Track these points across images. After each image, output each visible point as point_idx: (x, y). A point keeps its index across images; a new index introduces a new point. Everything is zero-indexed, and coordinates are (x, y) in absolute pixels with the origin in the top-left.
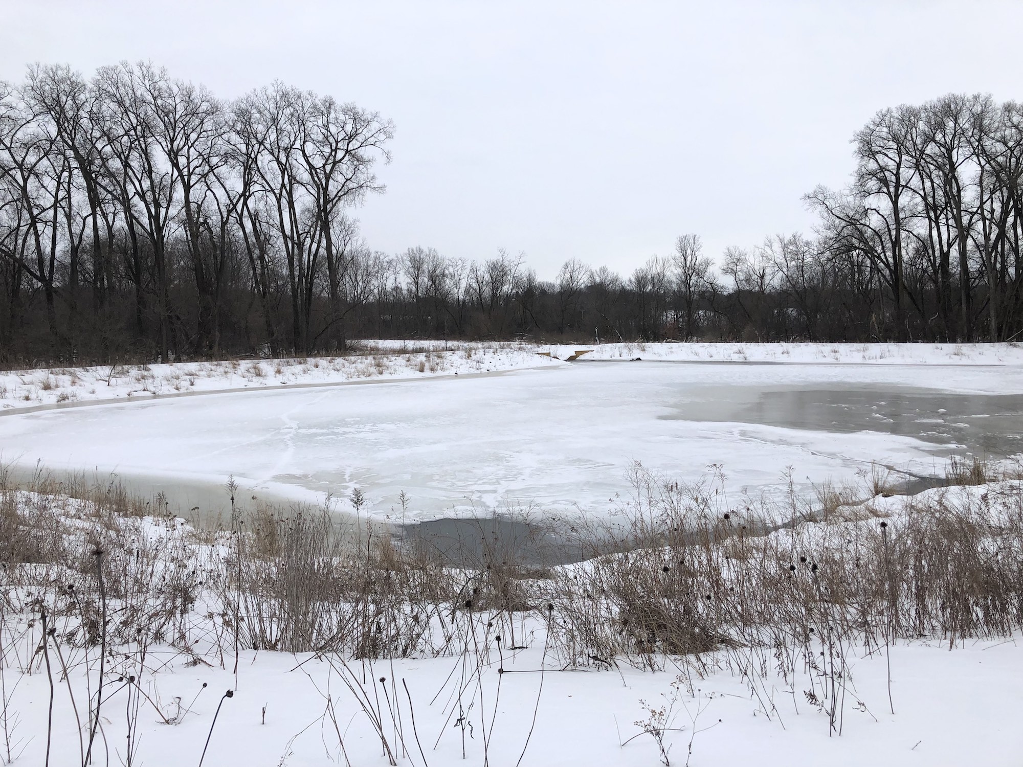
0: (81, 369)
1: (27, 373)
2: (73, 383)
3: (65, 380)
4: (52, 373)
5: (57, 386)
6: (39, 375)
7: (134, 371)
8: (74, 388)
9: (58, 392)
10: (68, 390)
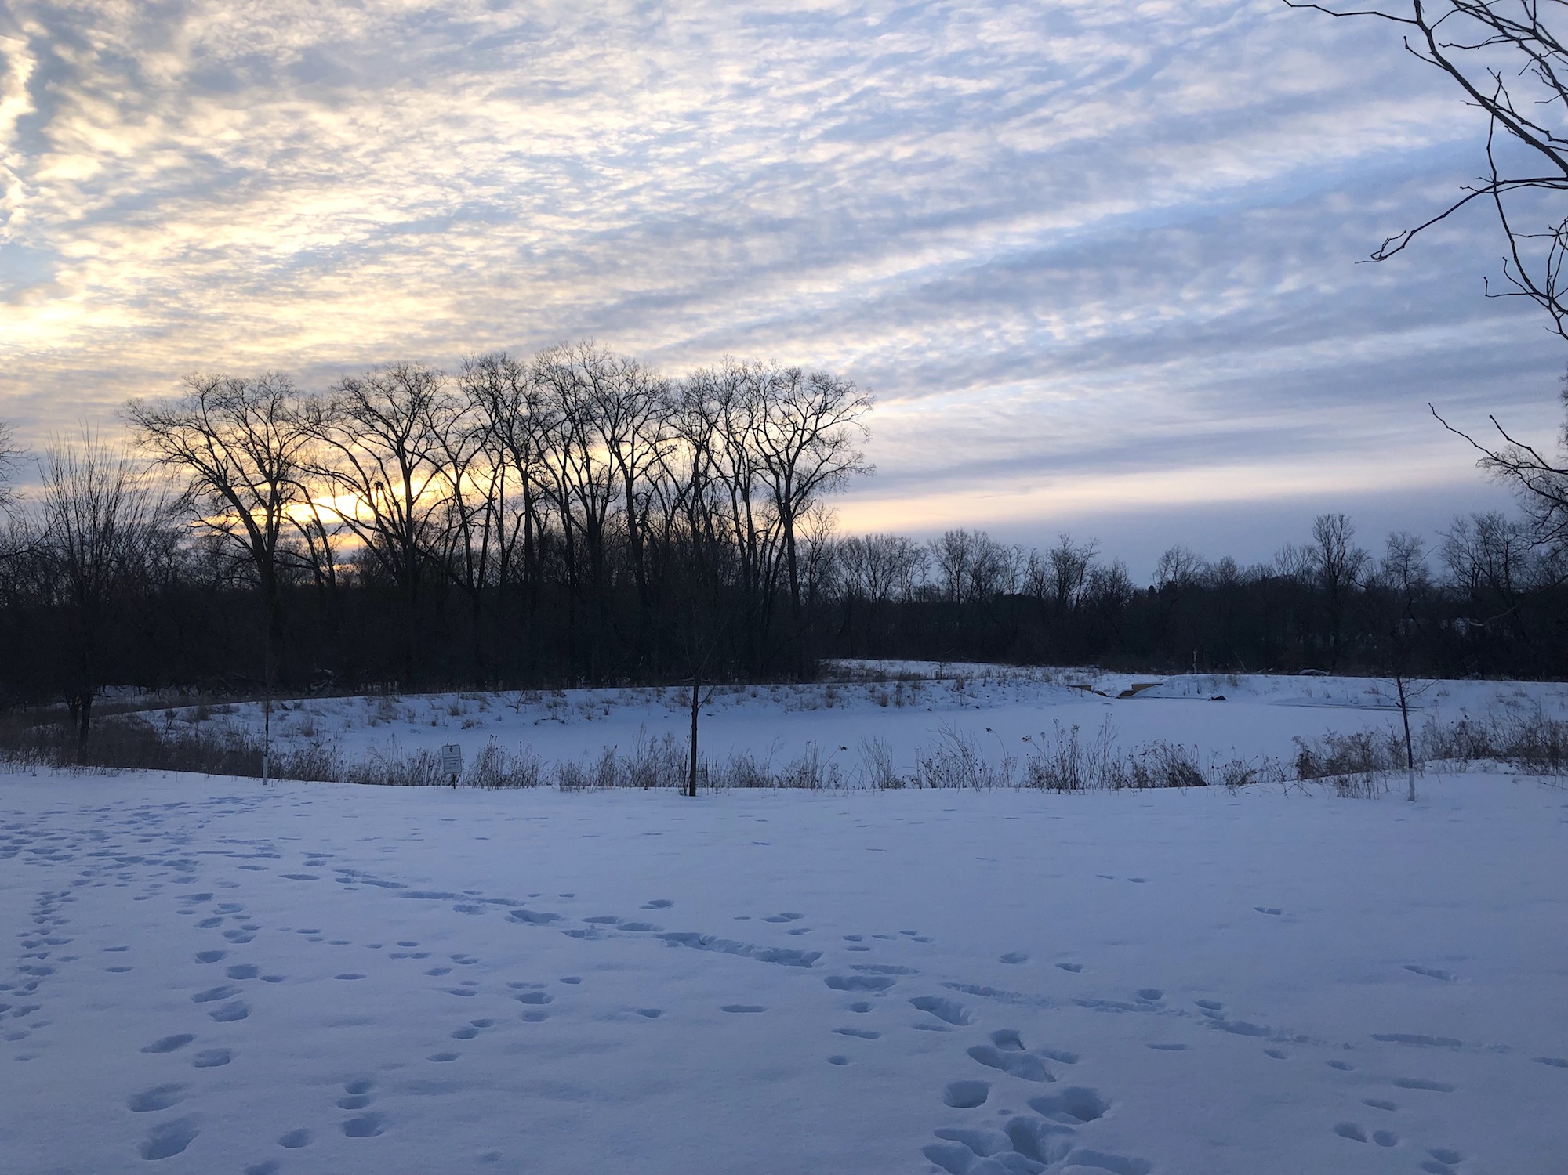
0: (492, 694)
1: (438, 697)
2: (482, 708)
3: (475, 704)
4: (462, 698)
5: (465, 713)
6: (450, 698)
7: (547, 697)
8: (480, 715)
9: (465, 718)
10: (474, 715)
